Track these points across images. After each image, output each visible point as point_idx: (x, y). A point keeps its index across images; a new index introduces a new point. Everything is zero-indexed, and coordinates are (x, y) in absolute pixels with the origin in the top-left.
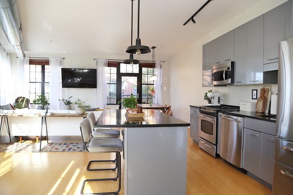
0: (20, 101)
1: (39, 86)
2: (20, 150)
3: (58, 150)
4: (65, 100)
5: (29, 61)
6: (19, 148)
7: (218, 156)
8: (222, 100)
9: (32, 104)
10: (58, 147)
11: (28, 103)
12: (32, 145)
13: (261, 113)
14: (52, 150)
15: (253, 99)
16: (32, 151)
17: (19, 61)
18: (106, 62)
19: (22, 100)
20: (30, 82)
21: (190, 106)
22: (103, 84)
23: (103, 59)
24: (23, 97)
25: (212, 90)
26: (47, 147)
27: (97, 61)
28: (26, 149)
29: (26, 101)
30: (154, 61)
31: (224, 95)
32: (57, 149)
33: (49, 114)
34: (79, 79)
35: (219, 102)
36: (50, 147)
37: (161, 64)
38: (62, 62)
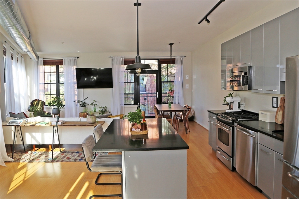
0: (35, 104)
1: (54, 87)
2: (33, 160)
3: (70, 160)
4: (80, 101)
5: (43, 62)
6: (32, 157)
7: (234, 169)
8: (242, 104)
9: (48, 106)
10: (70, 156)
11: (43, 105)
12: (45, 153)
13: (280, 124)
14: (64, 160)
15: (273, 107)
16: (44, 161)
17: (33, 63)
18: (122, 59)
19: (38, 102)
20: (45, 84)
21: (208, 111)
22: (120, 83)
23: (119, 57)
24: (38, 99)
25: (232, 93)
26: (59, 157)
27: (112, 59)
28: (39, 158)
29: (41, 104)
30: (172, 57)
31: (245, 99)
32: (69, 158)
33: (60, 123)
34: (96, 77)
35: (239, 107)
36: (62, 157)
37: (182, 60)
38: (76, 62)
